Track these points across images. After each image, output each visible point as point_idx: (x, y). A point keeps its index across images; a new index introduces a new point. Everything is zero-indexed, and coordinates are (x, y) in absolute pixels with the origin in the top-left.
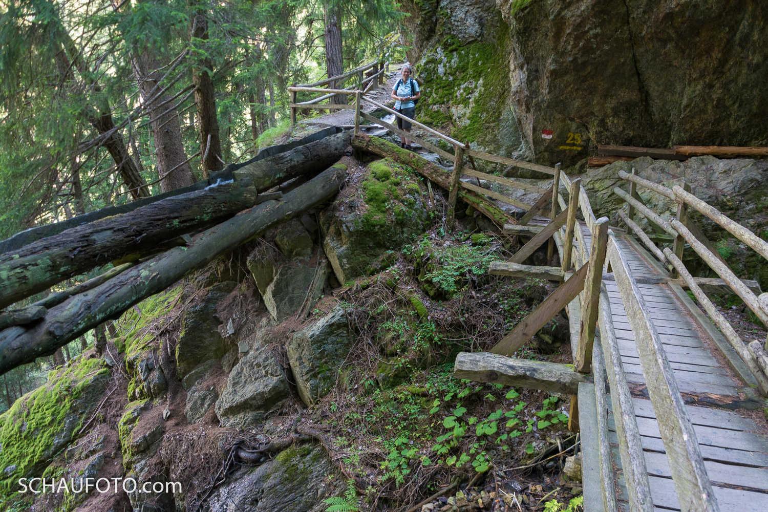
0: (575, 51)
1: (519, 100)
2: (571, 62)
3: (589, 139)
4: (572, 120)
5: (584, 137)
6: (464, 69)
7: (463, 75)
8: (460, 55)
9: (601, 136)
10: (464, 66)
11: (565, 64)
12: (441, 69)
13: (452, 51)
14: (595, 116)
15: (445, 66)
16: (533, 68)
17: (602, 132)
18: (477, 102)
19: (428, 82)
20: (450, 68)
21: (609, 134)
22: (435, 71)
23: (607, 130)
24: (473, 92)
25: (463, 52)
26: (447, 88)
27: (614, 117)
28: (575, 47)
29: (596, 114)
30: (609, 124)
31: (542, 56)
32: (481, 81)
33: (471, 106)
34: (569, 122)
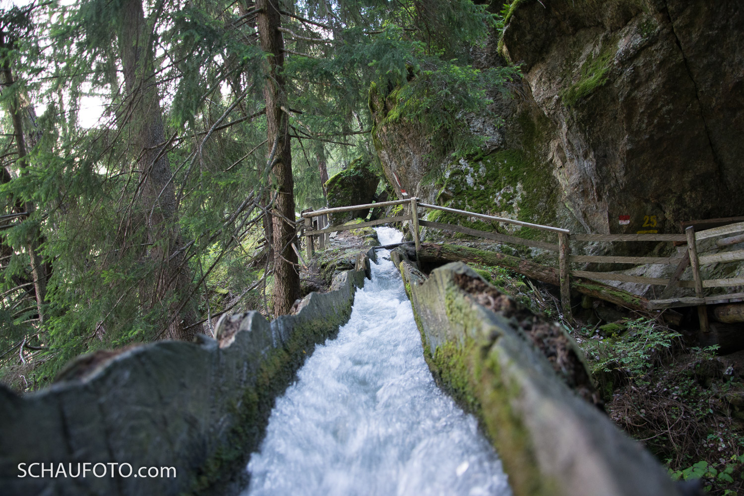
0: (650, 128)
1: (583, 191)
2: (647, 140)
3: (665, 220)
4: (647, 201)
5: (660, 219)
6: (494, 177)
7: (494, 183)
8: (486, 164)
9: (679, 214)
10: (493, 175)
11: (641, 143)
12: (470, 180)
13: (477, 161)
14: (672, 193)
15: (473, 176)
16: (601, 153)
17: (680, 209)
18: (521, 205)
19: (459, 194)
20: (479, 177)
21: (687, 210)
22: (464, 182)
23: (685, 206)
24: (514, 197)
25: (489, 161)
26: (481, 198)
27: (691, 191)
28: (650, 125)
29: (674, 191)
30: (687, 199)
31: (612, 139)
32: (519, 186)
33: (516, 211)
34: (644, 204)
